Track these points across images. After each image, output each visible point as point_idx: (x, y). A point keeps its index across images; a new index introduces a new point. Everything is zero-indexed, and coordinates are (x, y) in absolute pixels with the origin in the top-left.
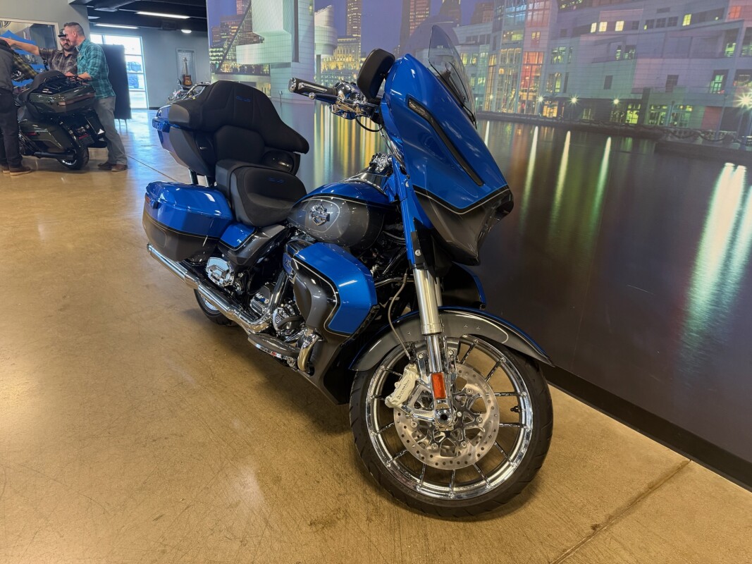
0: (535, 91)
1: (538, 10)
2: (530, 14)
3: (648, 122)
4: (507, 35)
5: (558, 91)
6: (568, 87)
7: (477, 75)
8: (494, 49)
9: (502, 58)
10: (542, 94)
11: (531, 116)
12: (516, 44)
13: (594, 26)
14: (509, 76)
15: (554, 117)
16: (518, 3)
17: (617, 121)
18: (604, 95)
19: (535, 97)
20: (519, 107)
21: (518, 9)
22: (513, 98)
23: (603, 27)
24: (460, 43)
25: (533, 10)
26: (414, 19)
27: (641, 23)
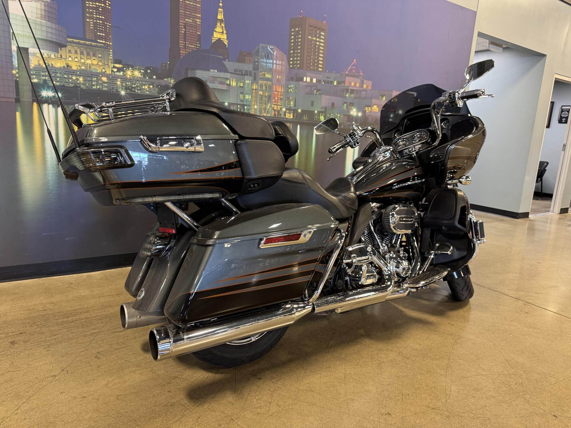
0: (281, 105)
1: (279, 65)
2: (275, 65)
4: (262, 73)
5: (292, 106)
6: (296, 104)
7: (245, 93)
8: (255, 79)
9: (260, 86)
10: (285, 107)
11: (280, 118)
12: (268, 79)
13: (305, 78)
14: (266, 96)
15: (291, 118)
16: (268, 58)
17: (317, 120)
18: (311, 109)
19: (281, 108)
20: (273, 113)
21: (268, 61)
22: (269, 108)
23: (308, 79)
24: (229, 71)
25: (276, 64)
26: (185, 47)
27: (322, 81)
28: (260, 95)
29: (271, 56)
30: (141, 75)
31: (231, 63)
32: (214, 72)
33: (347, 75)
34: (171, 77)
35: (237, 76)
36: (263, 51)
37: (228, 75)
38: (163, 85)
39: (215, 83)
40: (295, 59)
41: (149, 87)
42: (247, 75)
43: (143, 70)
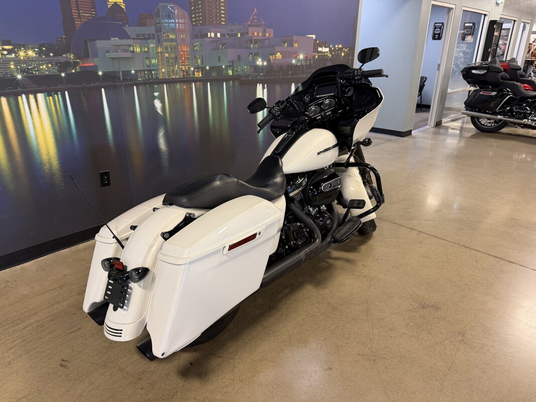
0: (189, 65)
1: (181, 23)
2: (177, 25)
3: (235, 73)
4: (165, 35)
5: (200, 64)
6: (204, 62)
7: (150, 58)
8: (159, 41)
9: (165, 48)
10: (192, 66)
12: (172, 40)
13: (209, 34)
14: (172, 58)
15: (200, 77)
16: (169, 18)
17: (225, 75)
18: (219, 65)
19: (189, 68)
20: (182, 74)
21: (170, 21)
22: (177, 70)
23: (213, 35)
24: (131, 37)
25: (179, 23)
26: (79, 16)
27: (226, 35)
28: (166, 57)
29: (172, 15)
30: (36, 54)
31: (132, 28)
32: (114, 40)
33: (250, 26)
34: (69, 52)
35: (139, 41)
36: (164, 11)
37: (130, 42)
38: (62, 61)
39: (117, 52)
40: (197, 15)
41: (47, 67)
42: (150, 39)
43: (37, 48)
